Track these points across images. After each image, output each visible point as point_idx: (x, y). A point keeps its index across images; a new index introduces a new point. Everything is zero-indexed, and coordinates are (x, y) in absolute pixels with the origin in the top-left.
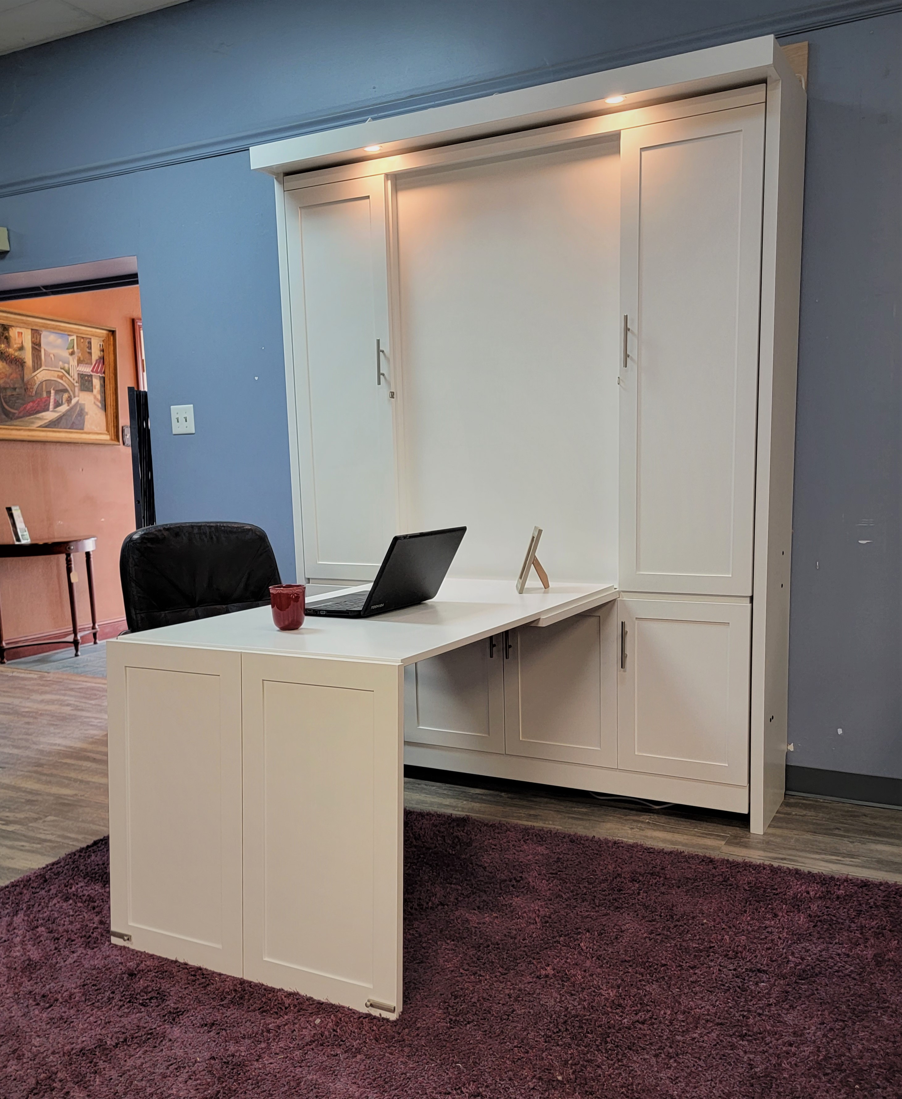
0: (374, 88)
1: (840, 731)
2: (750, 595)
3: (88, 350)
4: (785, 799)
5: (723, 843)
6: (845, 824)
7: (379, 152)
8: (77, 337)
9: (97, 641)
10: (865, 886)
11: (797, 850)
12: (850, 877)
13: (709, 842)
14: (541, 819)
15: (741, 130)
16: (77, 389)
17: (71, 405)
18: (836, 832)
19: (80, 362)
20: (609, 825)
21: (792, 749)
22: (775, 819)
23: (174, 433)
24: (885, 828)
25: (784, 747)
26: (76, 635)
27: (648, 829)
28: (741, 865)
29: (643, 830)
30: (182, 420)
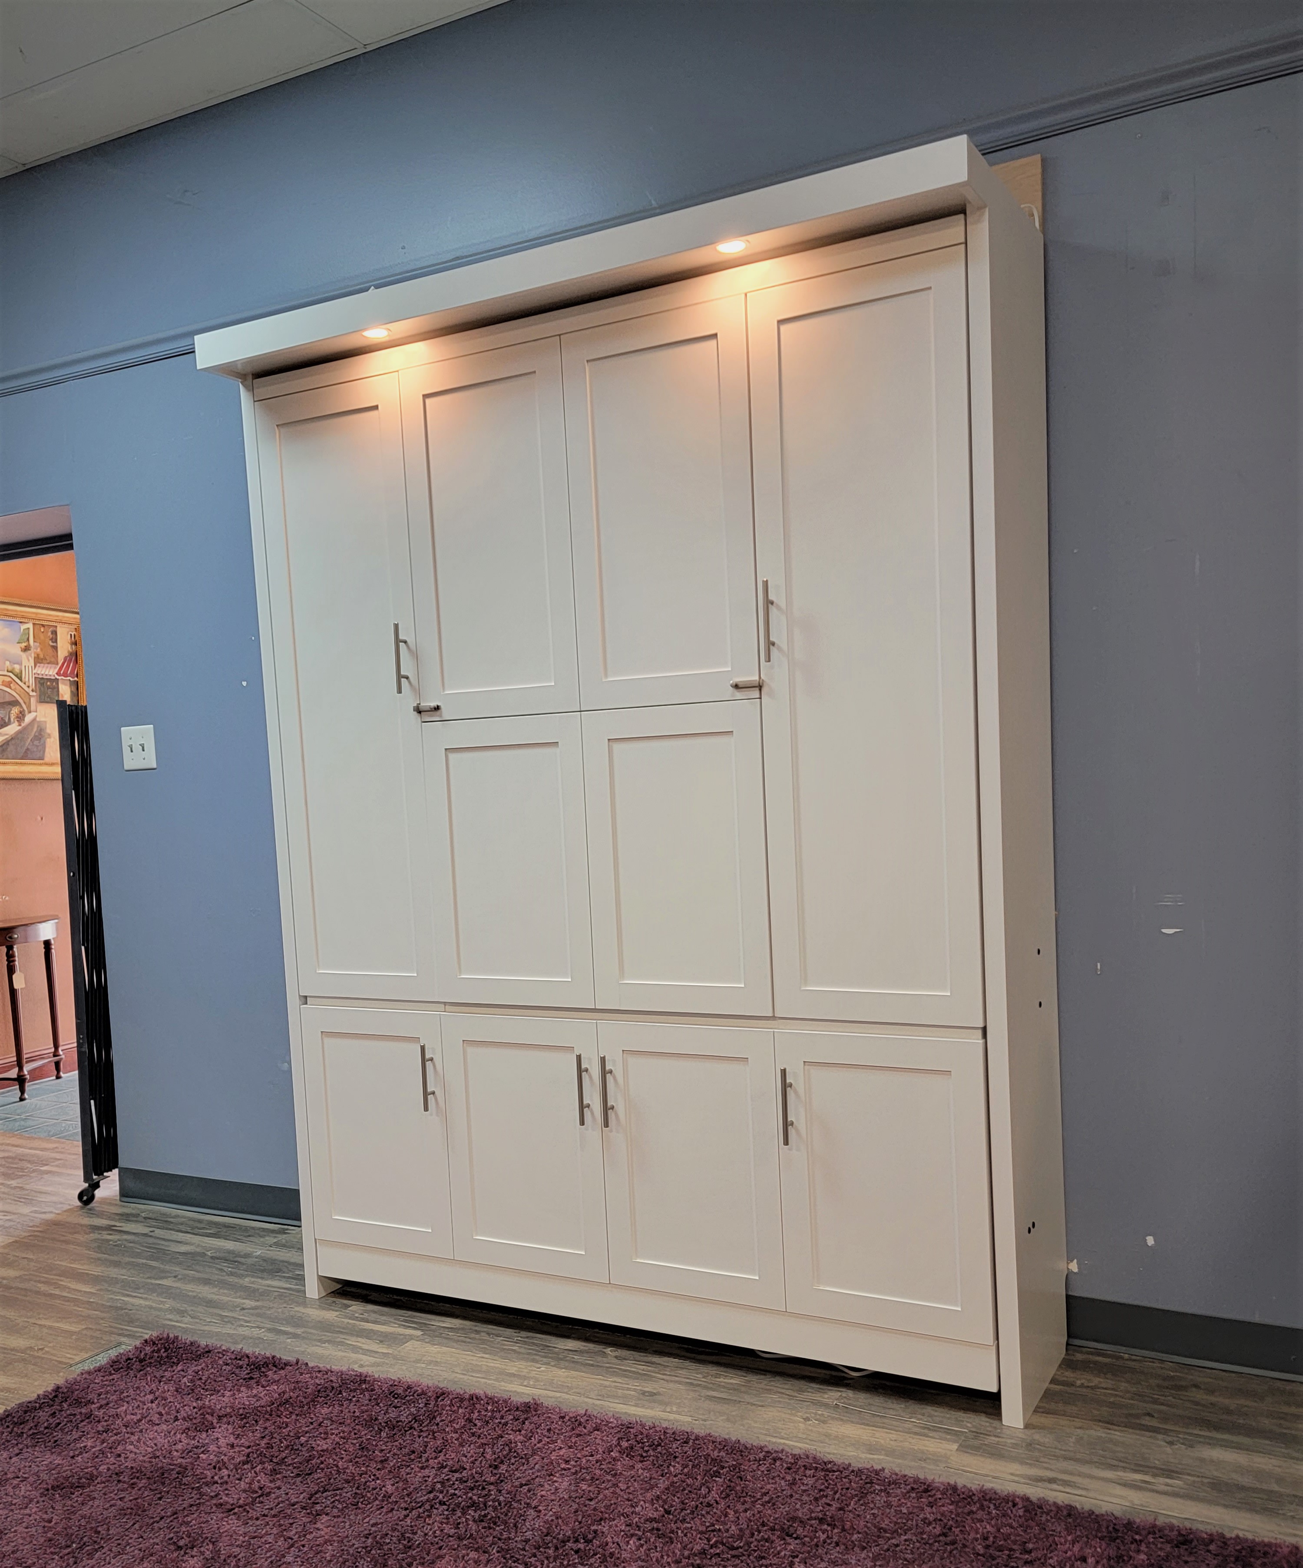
0: (403, 248)
1: (1150, 1241)
2: (981, 1025)
3: (51, 644)
4: (1067, 1354)
5: (955, 1446)
6: (1162, 1404)
7: (387, 339)
8: (34, 624)
9: (61, 1074)
10: (1185, 1543)
11: (1076, 1460)
12: (1160, 1522)
13: (933, 1445)
14: (661, 1403)
15: (930, 288)
16: (33, 700)
17: (23, 725)
18: (1147, 1421)
19: (38, 660)
20: (770, 1413)
21: (1076, 1270)
22: (1048, 1395)
23: (126, 768)
24: (1228, 1412)
25: (1062, 1265)
26: (21, 1068)
27: (833, 1418)
28: (976, 1498)
29: (824, 1422)
30: (137, 748)
